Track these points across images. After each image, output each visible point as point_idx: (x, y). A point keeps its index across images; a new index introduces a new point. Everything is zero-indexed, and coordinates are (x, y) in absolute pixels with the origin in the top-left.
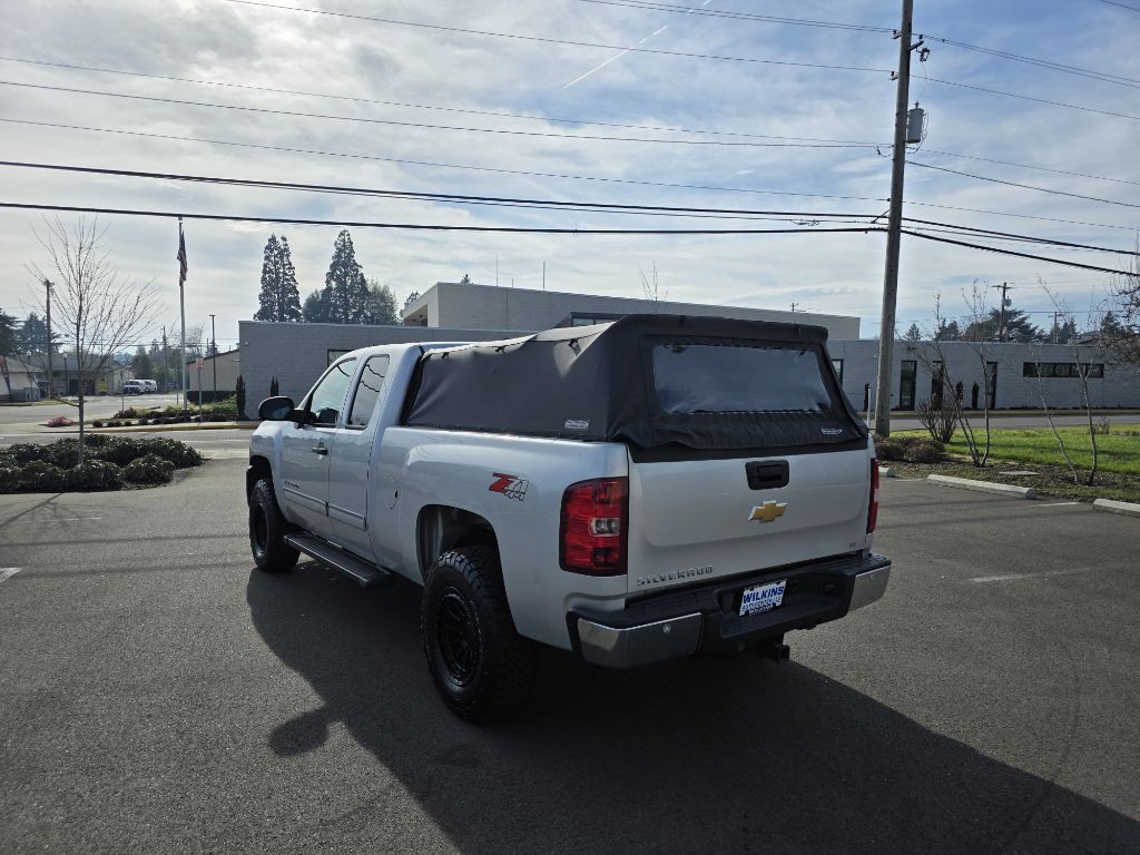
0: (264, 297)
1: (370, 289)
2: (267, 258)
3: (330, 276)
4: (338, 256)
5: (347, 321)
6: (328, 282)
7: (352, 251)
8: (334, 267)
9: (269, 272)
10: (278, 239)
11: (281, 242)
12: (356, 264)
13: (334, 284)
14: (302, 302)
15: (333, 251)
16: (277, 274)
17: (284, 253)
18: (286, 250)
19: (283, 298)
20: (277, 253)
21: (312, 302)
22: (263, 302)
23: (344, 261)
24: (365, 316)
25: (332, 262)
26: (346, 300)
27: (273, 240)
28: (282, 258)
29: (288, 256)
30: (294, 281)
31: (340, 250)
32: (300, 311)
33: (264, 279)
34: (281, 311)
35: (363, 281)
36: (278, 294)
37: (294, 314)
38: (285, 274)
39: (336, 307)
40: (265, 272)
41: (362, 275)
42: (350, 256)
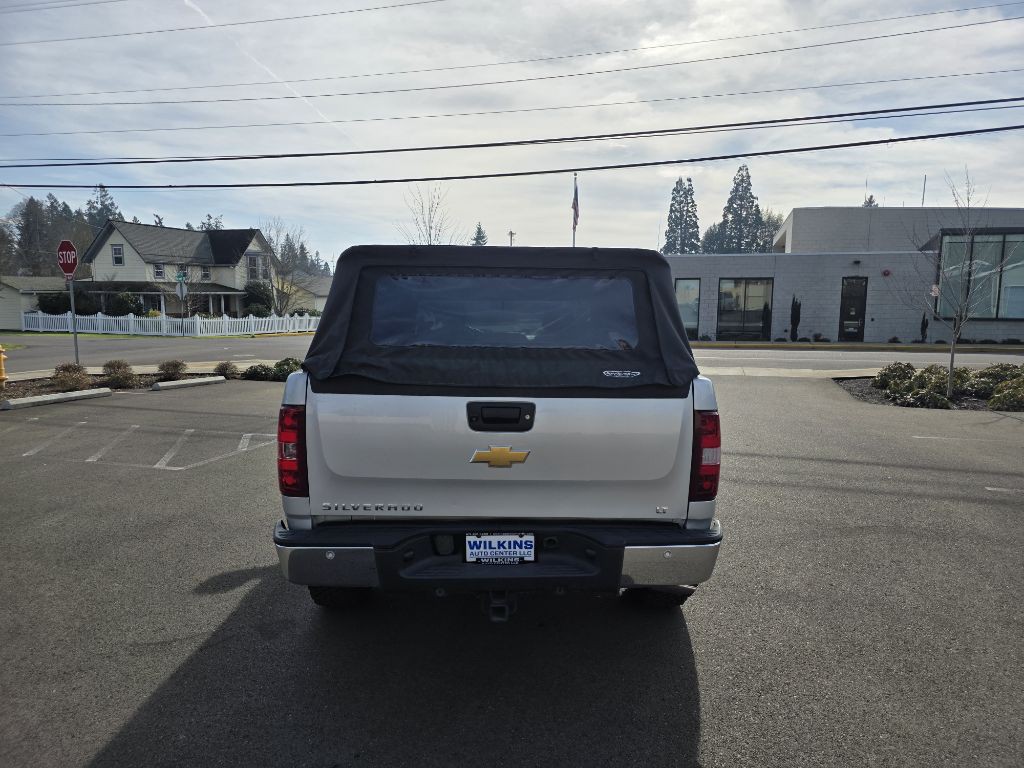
0: (670, 233)
1: (765, 218)
2: (674, 199)
3: (728, 209)
4: (736, 190)
5: (739, 250)
6: (725, 216)
7: (750, 184)
8: (731, 201)
9: (674, 212)
10: (685, 181)
11: (687, 184)
12: (752, 196)
13: (730, 217)
14: (701, 236)
15: (732, 186)
16: (681, 212)
17: (689, 192)
18: (690, 190)
19: (685, 233)
20: (683, 193)
21: (710, 235)
22: (668, 238)
23: (742, 193)
24: (758, 245)
25: (730, 196)
26: (741, 230)
27: (680, 182)
28: (686, 197)
29: (691, 194)
30: (696, 217)
31: (738, 185)
32: (699, 244)
33: (670, 217)
34: (683, 245)
35: (758, 211)
36: (681, 229)
37: (694, 247)
38: (688, 211)
39: (731, 238)
40: (671, 211)
41: (757, 206)
42: (747, 189)
